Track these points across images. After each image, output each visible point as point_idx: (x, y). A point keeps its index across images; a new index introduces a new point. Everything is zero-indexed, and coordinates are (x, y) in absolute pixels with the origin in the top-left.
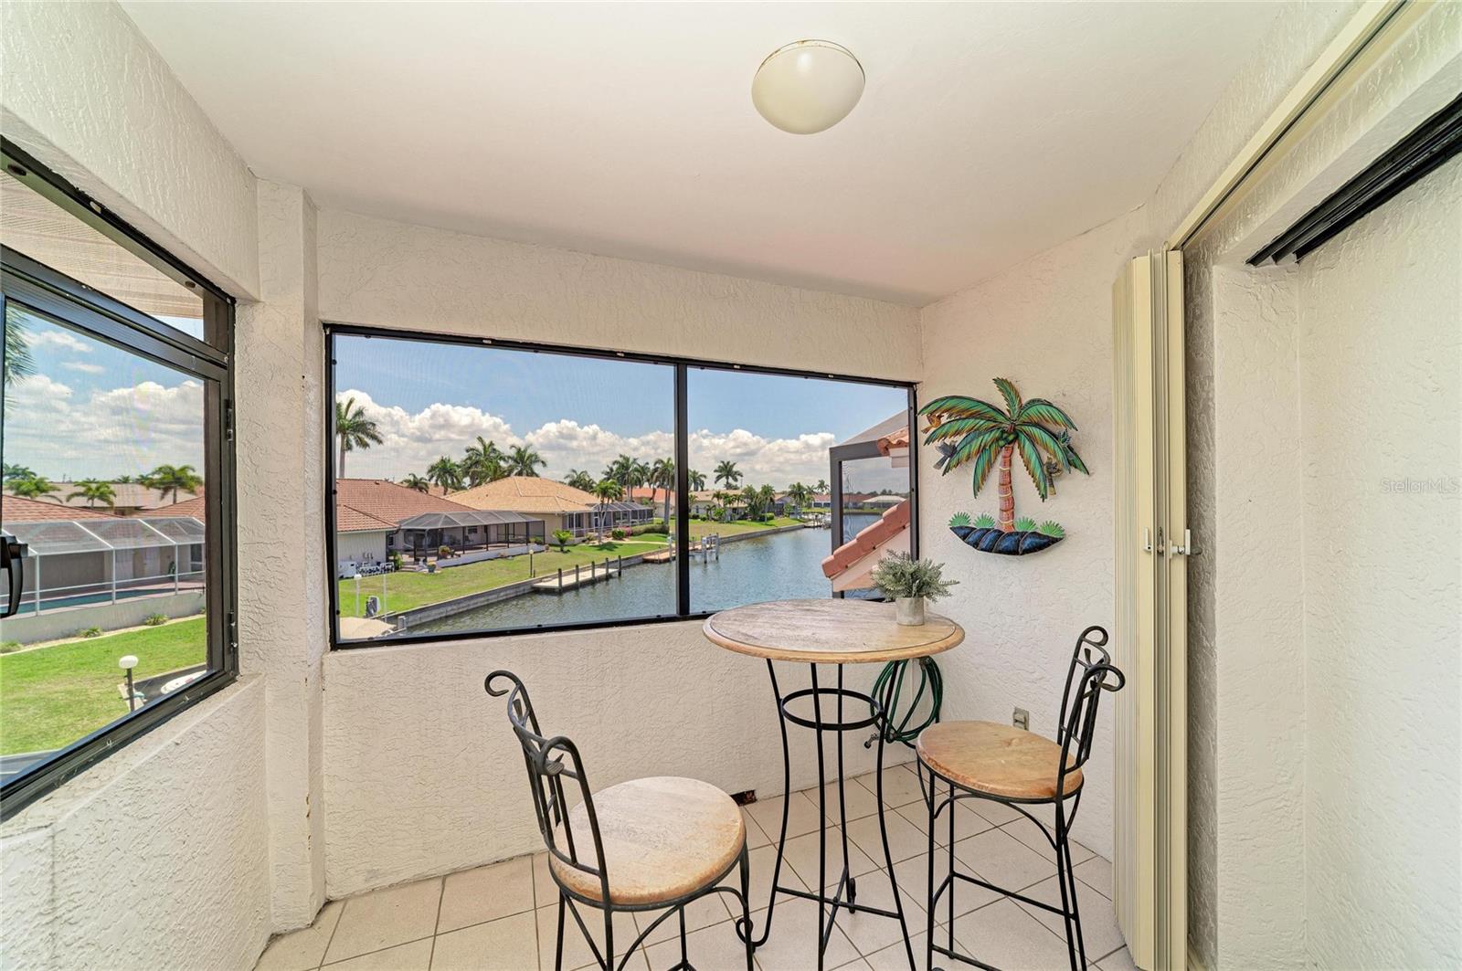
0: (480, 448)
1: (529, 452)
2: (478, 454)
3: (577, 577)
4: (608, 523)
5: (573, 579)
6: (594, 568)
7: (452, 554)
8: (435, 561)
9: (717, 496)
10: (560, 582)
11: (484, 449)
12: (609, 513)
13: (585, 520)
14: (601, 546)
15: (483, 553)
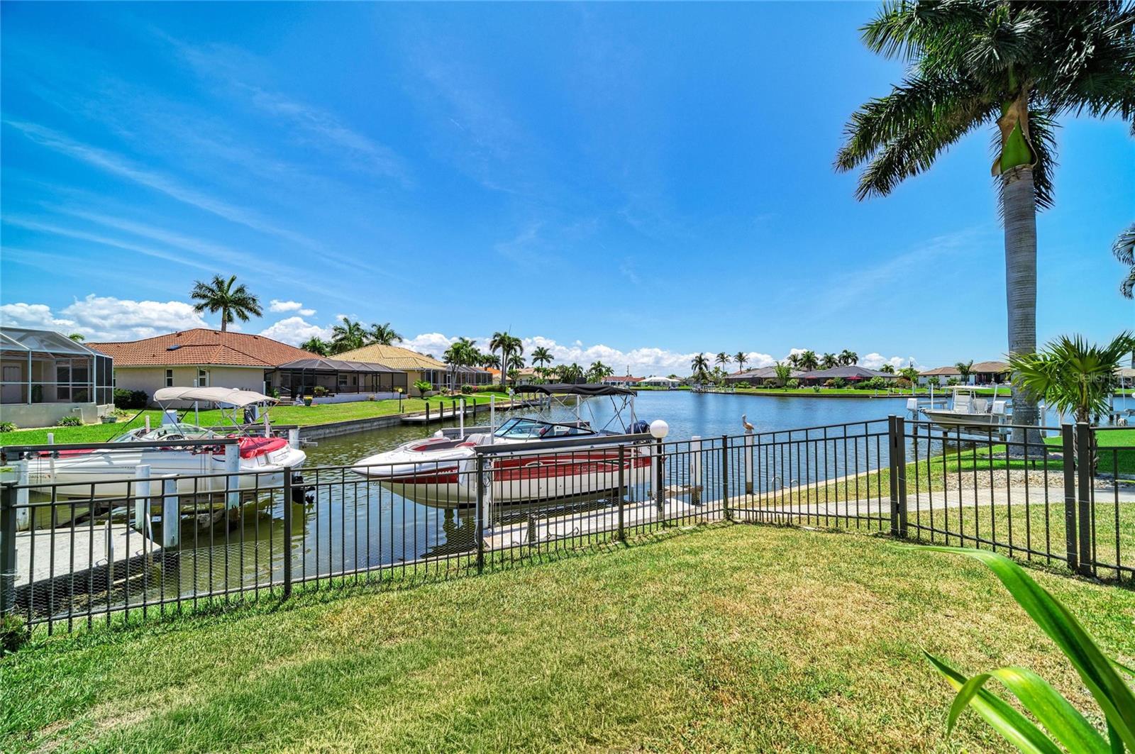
0: (346, 327)
1: (388, 330)
2: (344, 331)
3: (442, 414)
4: (458, 381)
5: (438, 416)
6: (455, 409)
7: (326, 394)
8: (311, 398)
9: (538, 370)
10: (428, 417)
11: (350, 329)
12: (459, 373)
13: (440, 378)
14: (454, 397)
15: (354, 395)
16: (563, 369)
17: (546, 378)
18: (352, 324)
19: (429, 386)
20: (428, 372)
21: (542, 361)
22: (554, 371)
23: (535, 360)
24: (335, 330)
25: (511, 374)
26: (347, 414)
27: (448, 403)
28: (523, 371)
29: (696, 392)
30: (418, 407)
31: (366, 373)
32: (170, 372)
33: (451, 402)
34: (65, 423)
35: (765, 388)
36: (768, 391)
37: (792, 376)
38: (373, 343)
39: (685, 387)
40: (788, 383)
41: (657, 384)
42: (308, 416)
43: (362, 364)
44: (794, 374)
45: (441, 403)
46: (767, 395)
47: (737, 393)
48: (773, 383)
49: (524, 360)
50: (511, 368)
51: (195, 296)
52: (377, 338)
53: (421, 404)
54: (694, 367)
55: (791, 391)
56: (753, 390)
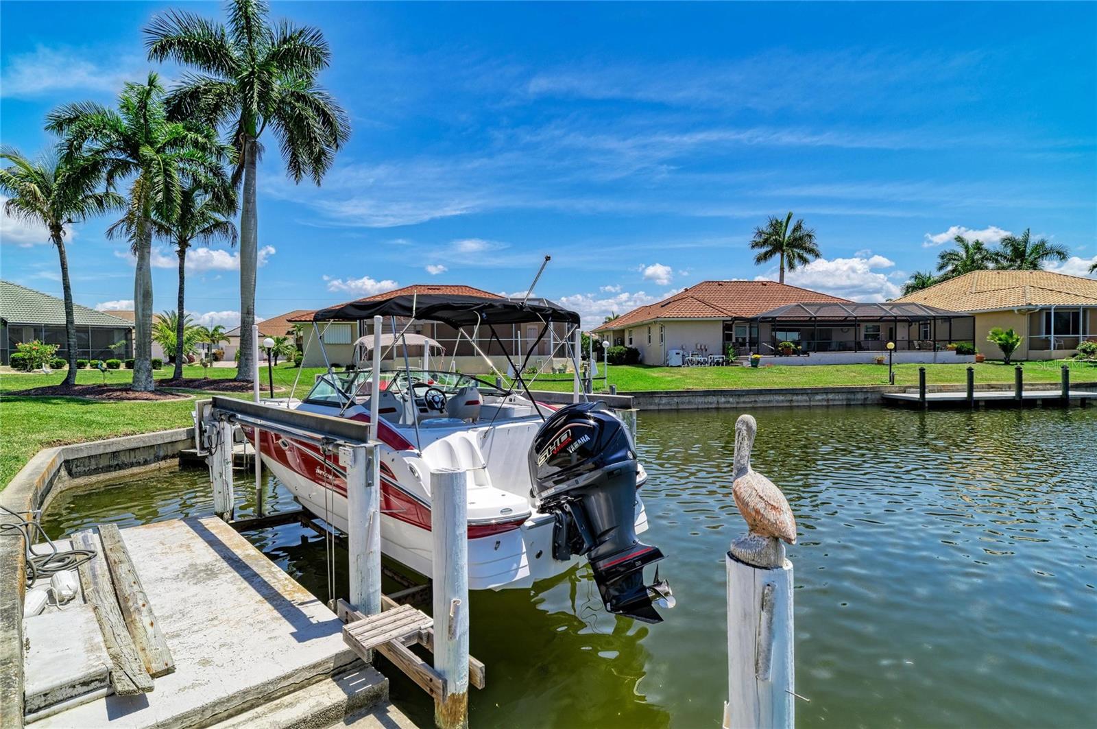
24: (942, 257)
51: (755, 245)
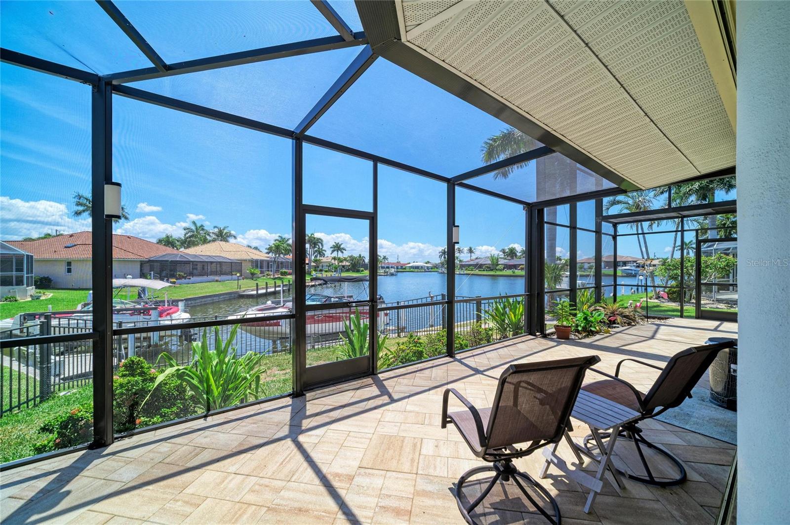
0: (193, 228)
1: (225, 231)
2: (192, 231)
3: (267, 290)
4: (278, 267)
5: (264, 291)
6: (275, 287)
7: (185, 278)
8: (175, 280)
9: (334, 259)
10: (257, 292)
11: (197, 229)
12: (278, 262)
13: (265, 265)
14: (275, 279)
15: (205, 278)
16: (352, 258)
17: (340, 264)
18: (198, 225)
19: (257, 271)
20: (257, 261)
21: (338, 252)
22: (345, 259)
23: (333, 251)
24: (185, 230)
25: (315, 261)
26: (201, 291)
27: (271, 283)
28: (324, 259)
29: (441, 273)
30: (250, 285)
31: (212, 263)
32: (69, 264)
33: (273, 282)
34: (6, 300)
35: (484, 270)
36: (485, 273)
37: (499, 263)
38: (214, 240)
39: (436, 270)
40: (497, 268)
41: (417, 267)
42: (175, 293)
43: (209, 256)
44: (501, 262)
45: (267, 283)
46: (484, 275)
47: (467, 274)
48: (488, 268)
49: (325, 251)
50: (316, 256)
52: (218, 236)
53: (252, 283)
54: (440, 256)
55: (498, 273)
56: (477, 272)
